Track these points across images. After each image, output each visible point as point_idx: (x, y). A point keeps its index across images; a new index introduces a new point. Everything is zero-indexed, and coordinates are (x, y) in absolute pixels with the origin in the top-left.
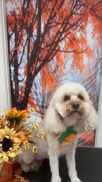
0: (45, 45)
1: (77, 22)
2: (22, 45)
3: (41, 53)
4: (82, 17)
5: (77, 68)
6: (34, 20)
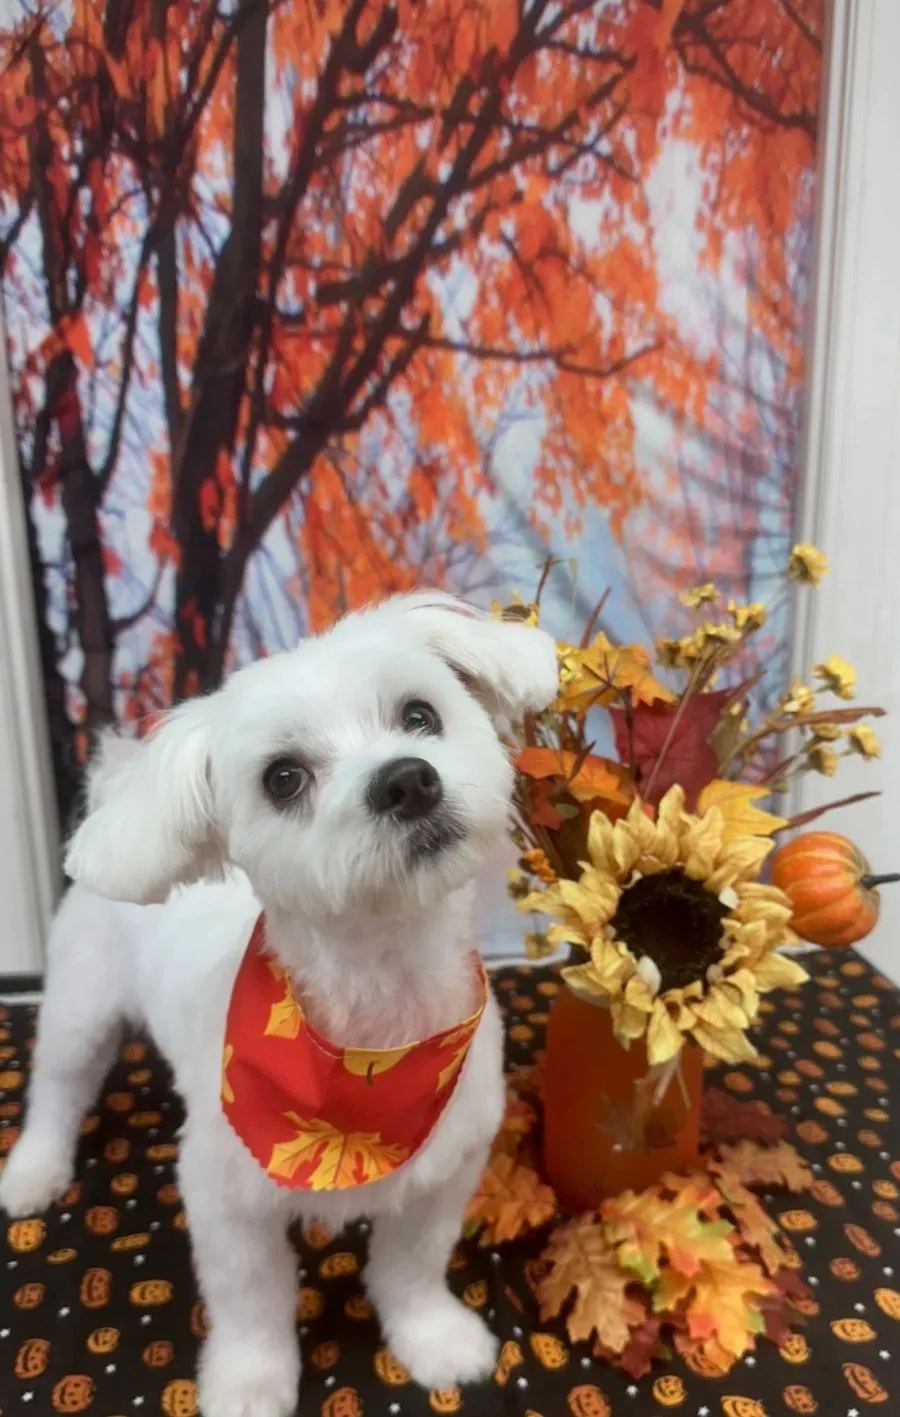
0: (312, 288)
1: (572, 120)
2: (109, 297)
3: (280, 358)
4: (616, 79)
5: (579, 496)
6: (206, 65)
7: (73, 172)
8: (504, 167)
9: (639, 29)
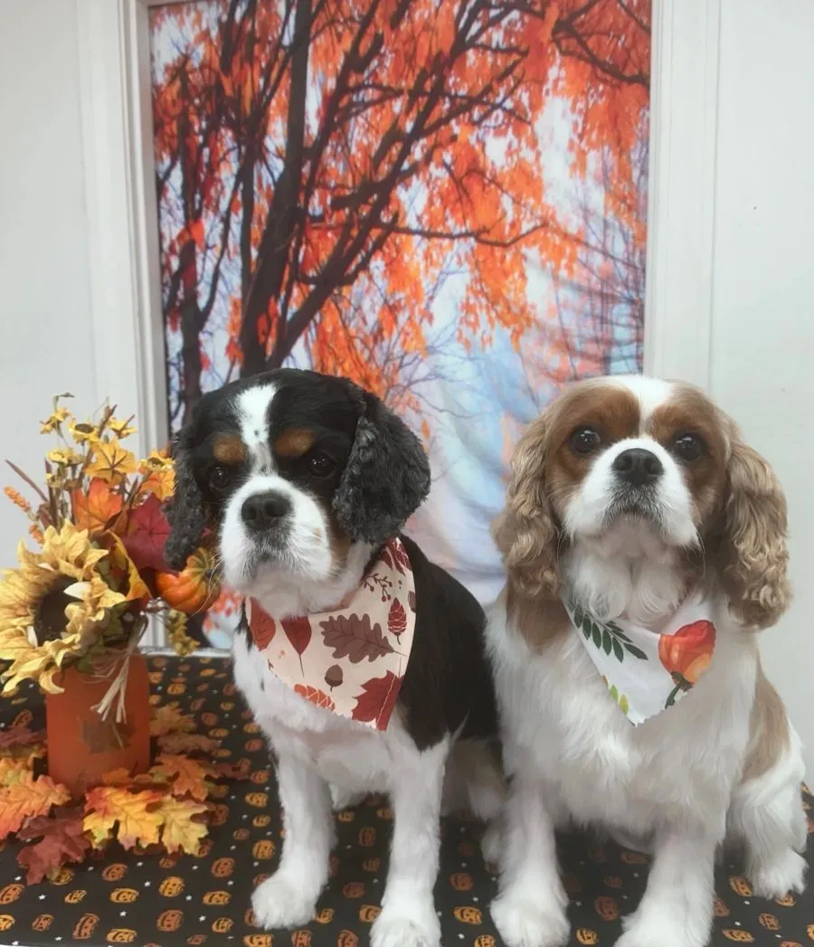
0: (329, 201)
1: (489, 89)
2: (216, 209)
3: (308, 242)
4: (515, 64)
5: (491, 321)
6: (274, 74)
7: (200, 139)
8: (446, 121)
9: (530, 32)
